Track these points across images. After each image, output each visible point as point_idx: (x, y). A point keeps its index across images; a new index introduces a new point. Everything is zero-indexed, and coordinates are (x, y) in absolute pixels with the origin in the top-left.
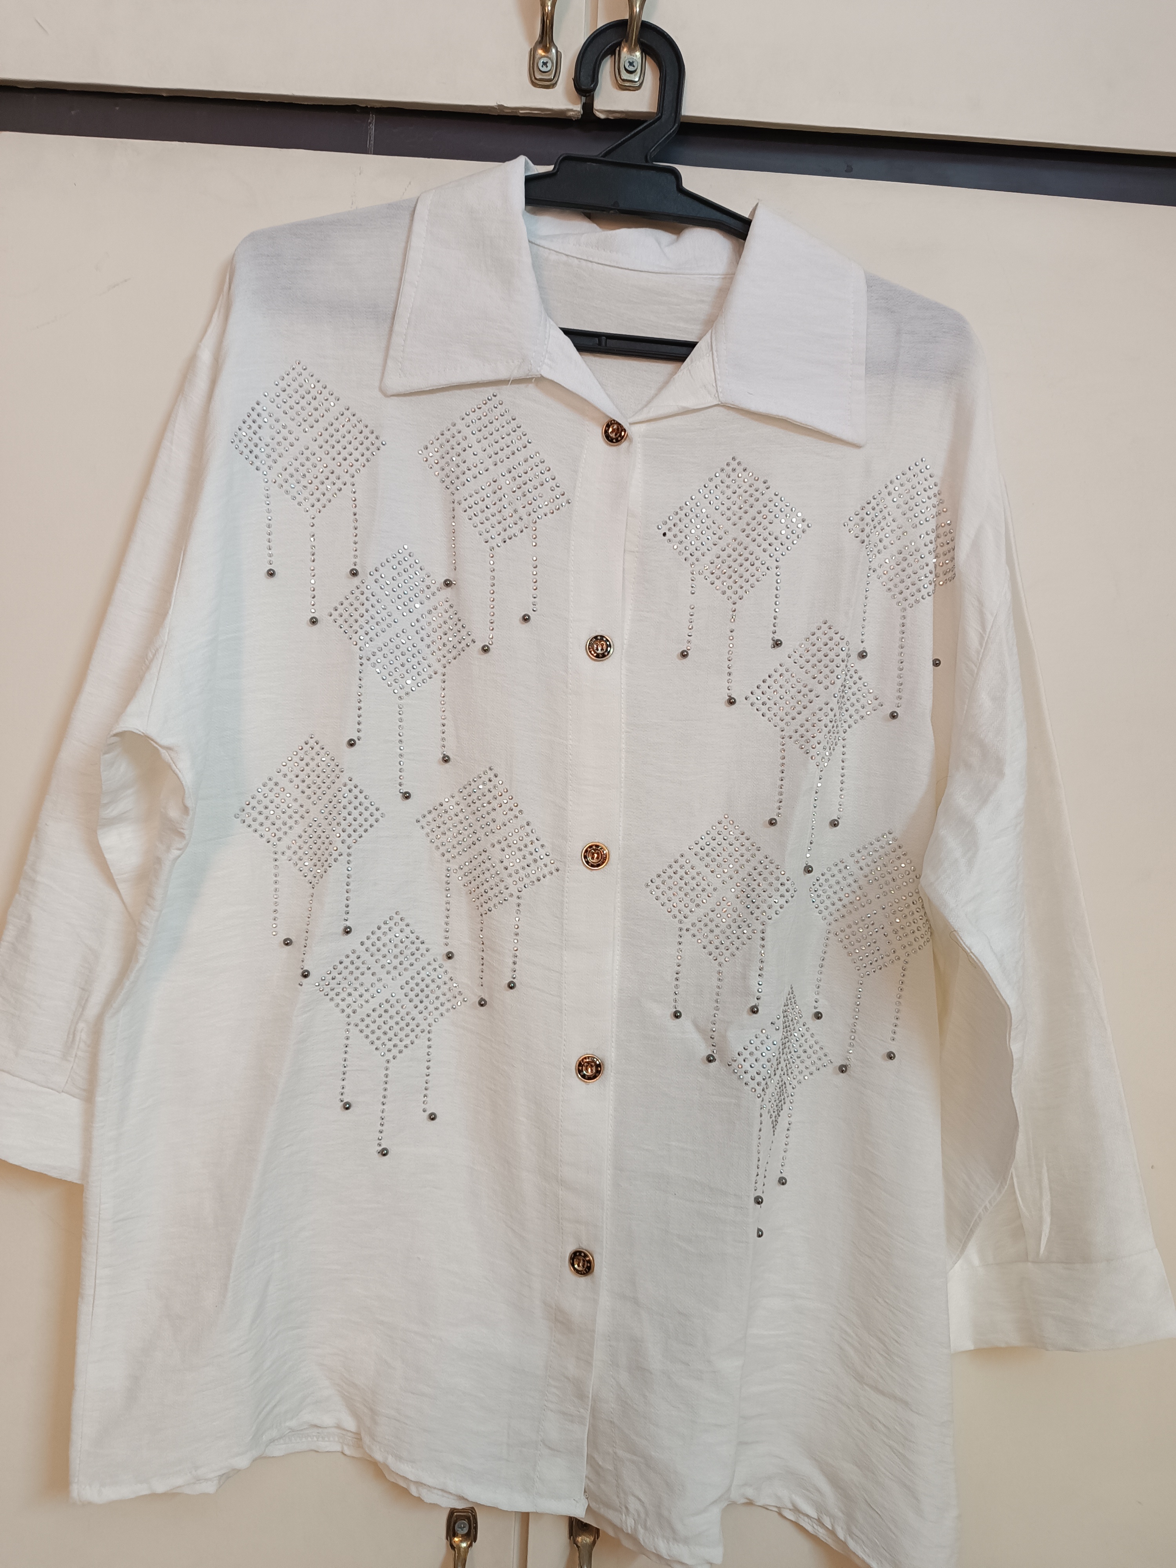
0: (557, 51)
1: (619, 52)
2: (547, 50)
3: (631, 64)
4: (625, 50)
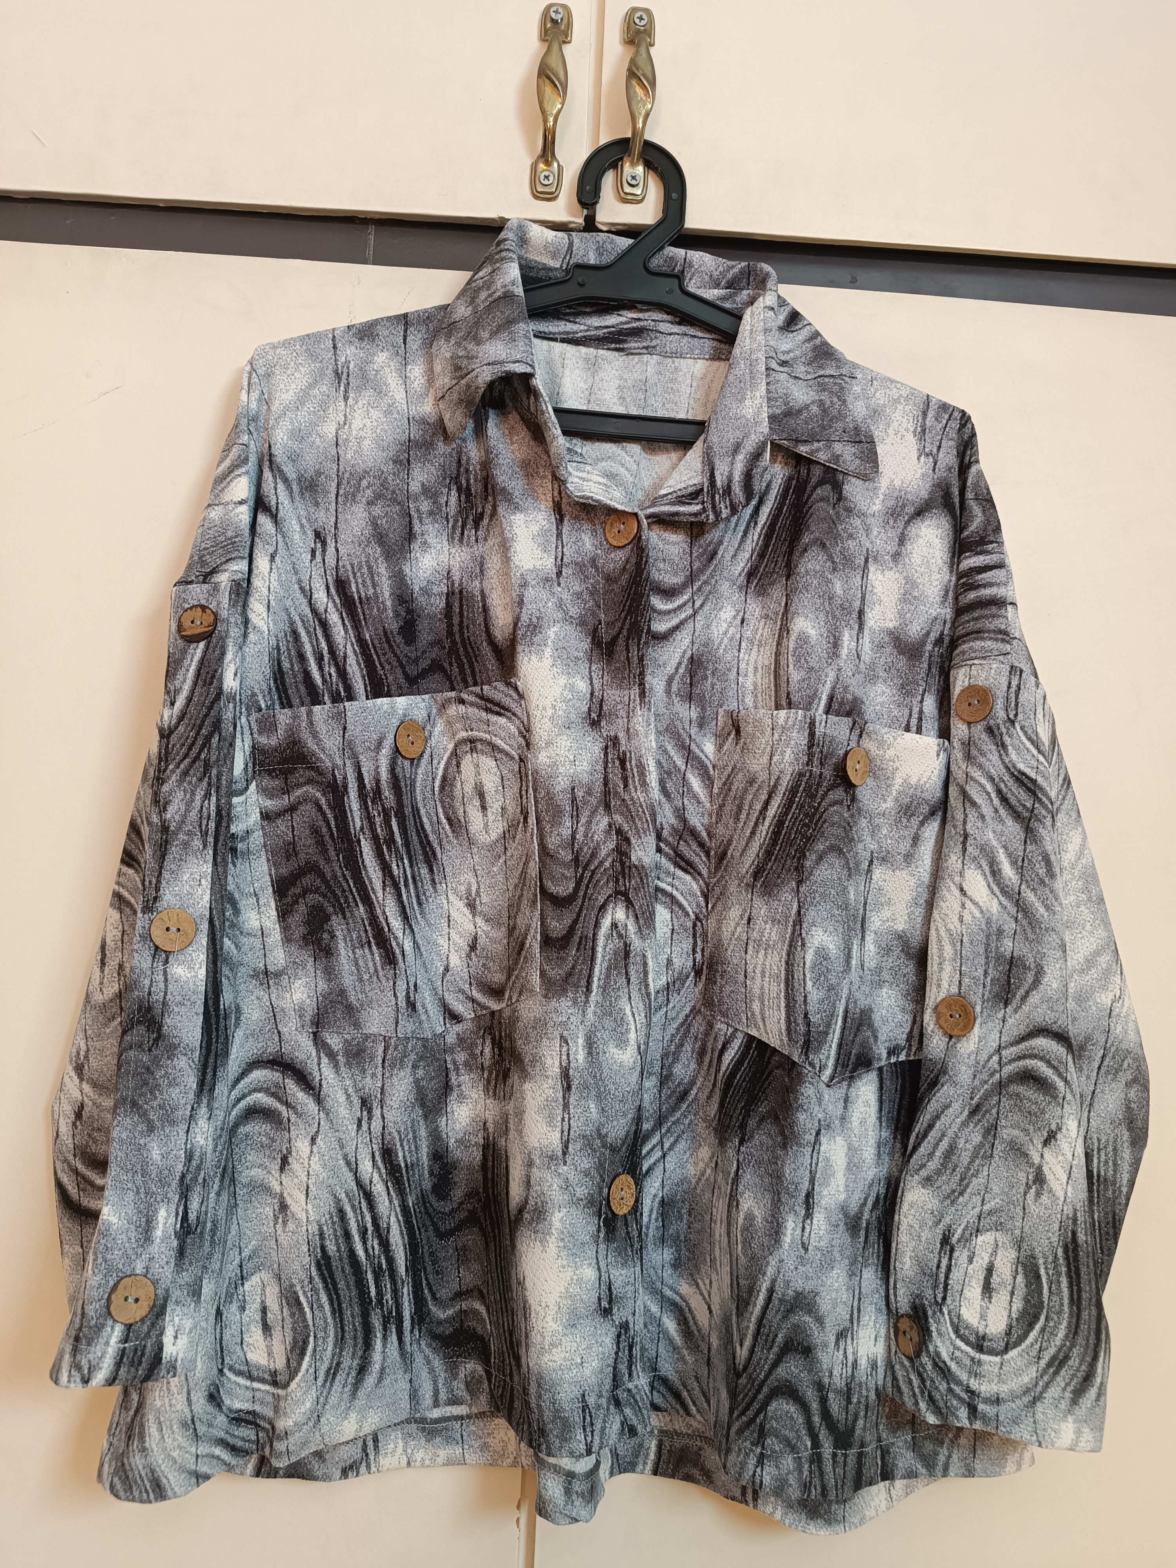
0: (559, 165)
1: (622, 166)
2: (548, 164)
3: (634, 178)
4: (628, 164)
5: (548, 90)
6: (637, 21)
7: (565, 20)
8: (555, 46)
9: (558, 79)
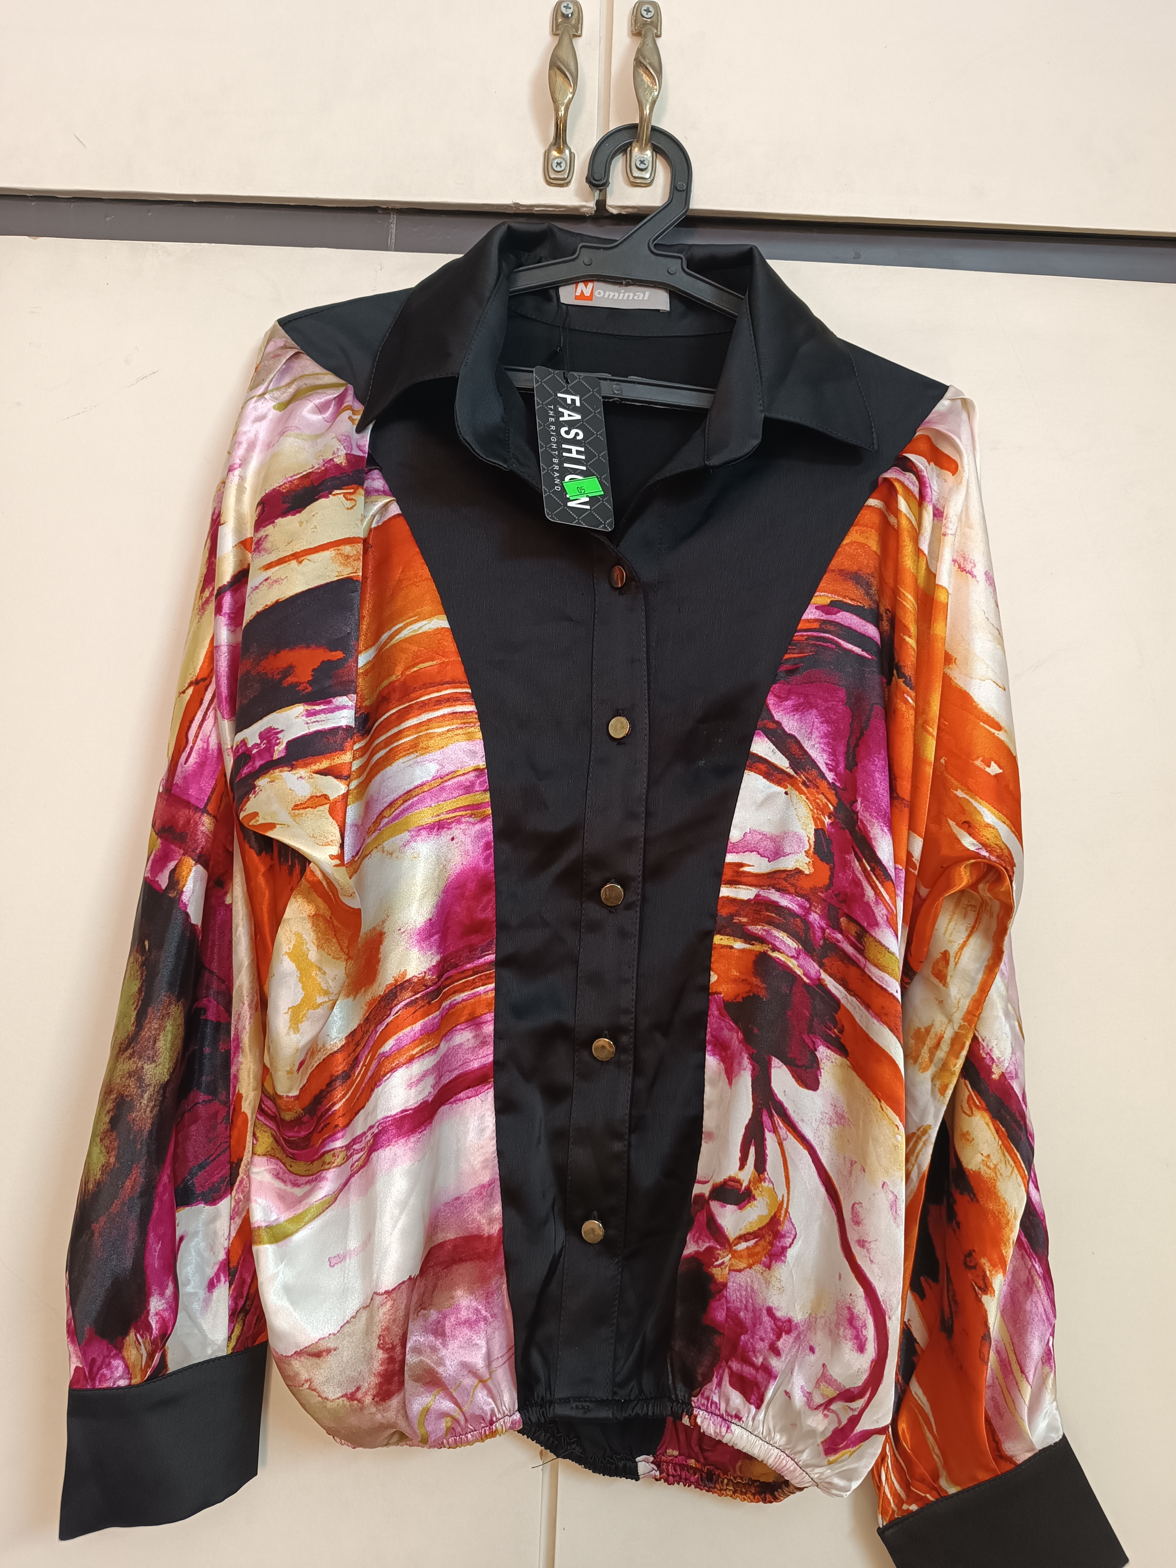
0: (571, 153)
1: (631, 151)
2: (560, 151)
3: (642, 162)
4: (636, 149)
5: (560, 79)
6: (644, 13)
7: (576, 15)
8: (566, 39)
9: (569, 70)
